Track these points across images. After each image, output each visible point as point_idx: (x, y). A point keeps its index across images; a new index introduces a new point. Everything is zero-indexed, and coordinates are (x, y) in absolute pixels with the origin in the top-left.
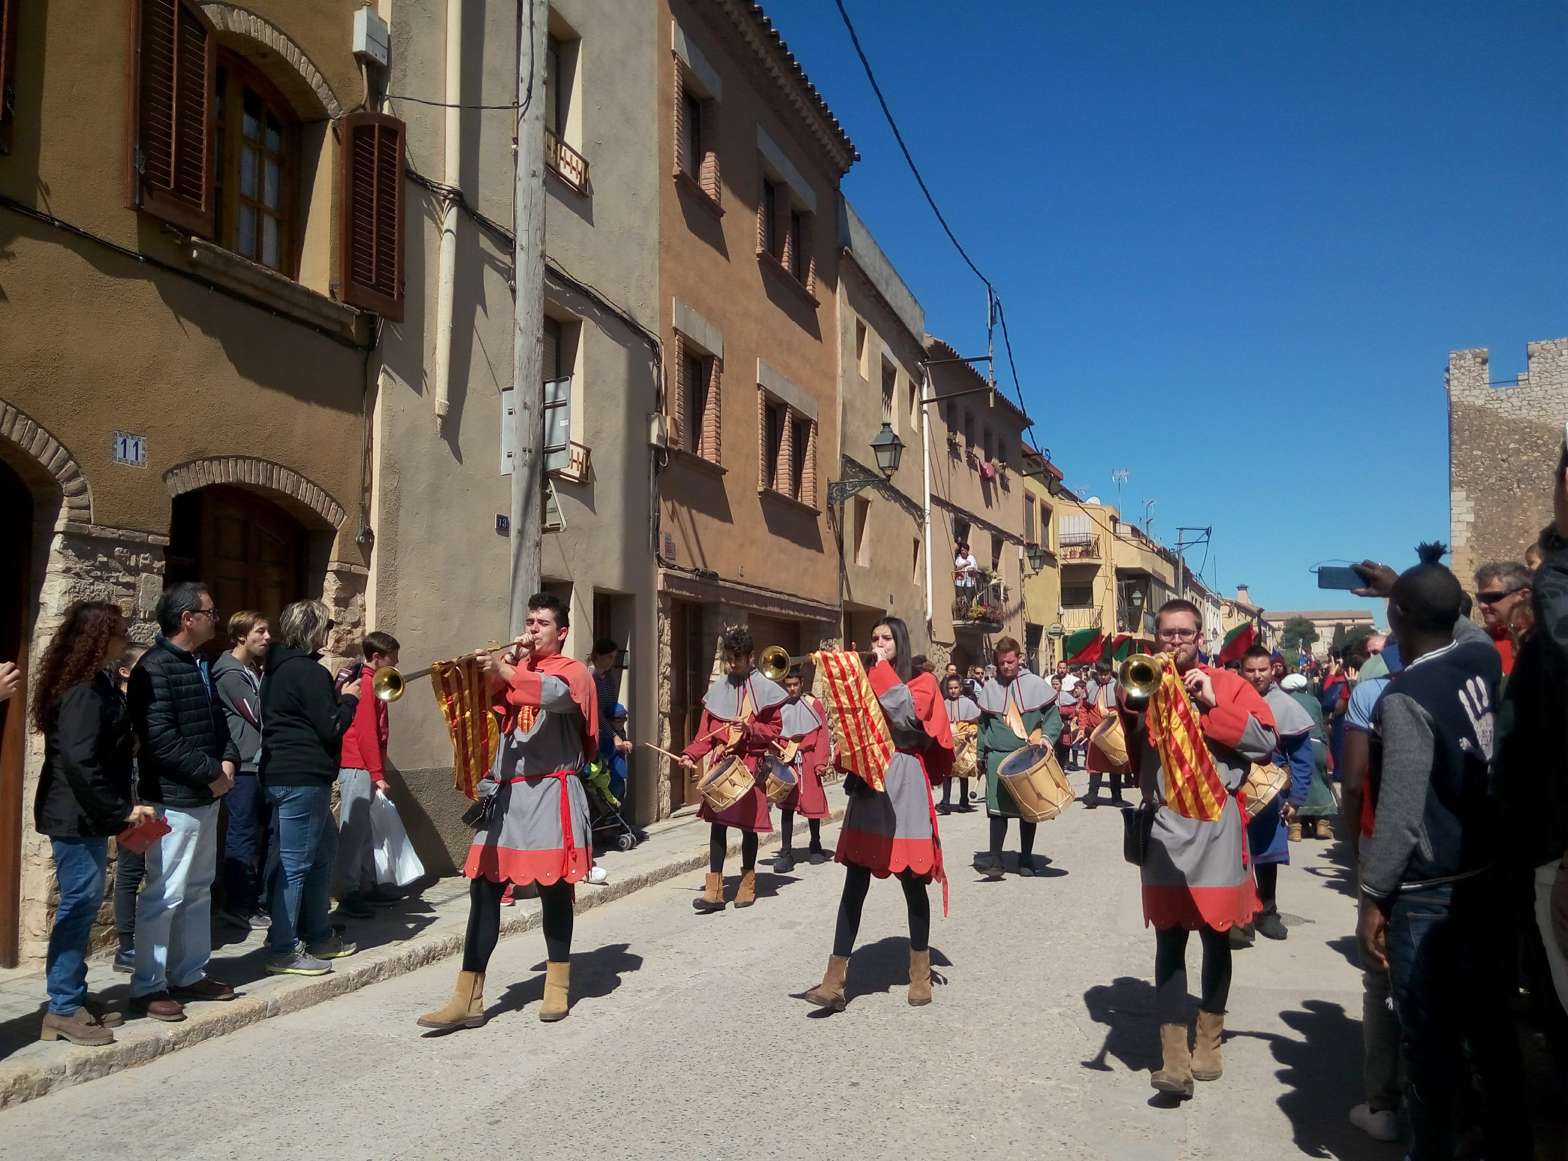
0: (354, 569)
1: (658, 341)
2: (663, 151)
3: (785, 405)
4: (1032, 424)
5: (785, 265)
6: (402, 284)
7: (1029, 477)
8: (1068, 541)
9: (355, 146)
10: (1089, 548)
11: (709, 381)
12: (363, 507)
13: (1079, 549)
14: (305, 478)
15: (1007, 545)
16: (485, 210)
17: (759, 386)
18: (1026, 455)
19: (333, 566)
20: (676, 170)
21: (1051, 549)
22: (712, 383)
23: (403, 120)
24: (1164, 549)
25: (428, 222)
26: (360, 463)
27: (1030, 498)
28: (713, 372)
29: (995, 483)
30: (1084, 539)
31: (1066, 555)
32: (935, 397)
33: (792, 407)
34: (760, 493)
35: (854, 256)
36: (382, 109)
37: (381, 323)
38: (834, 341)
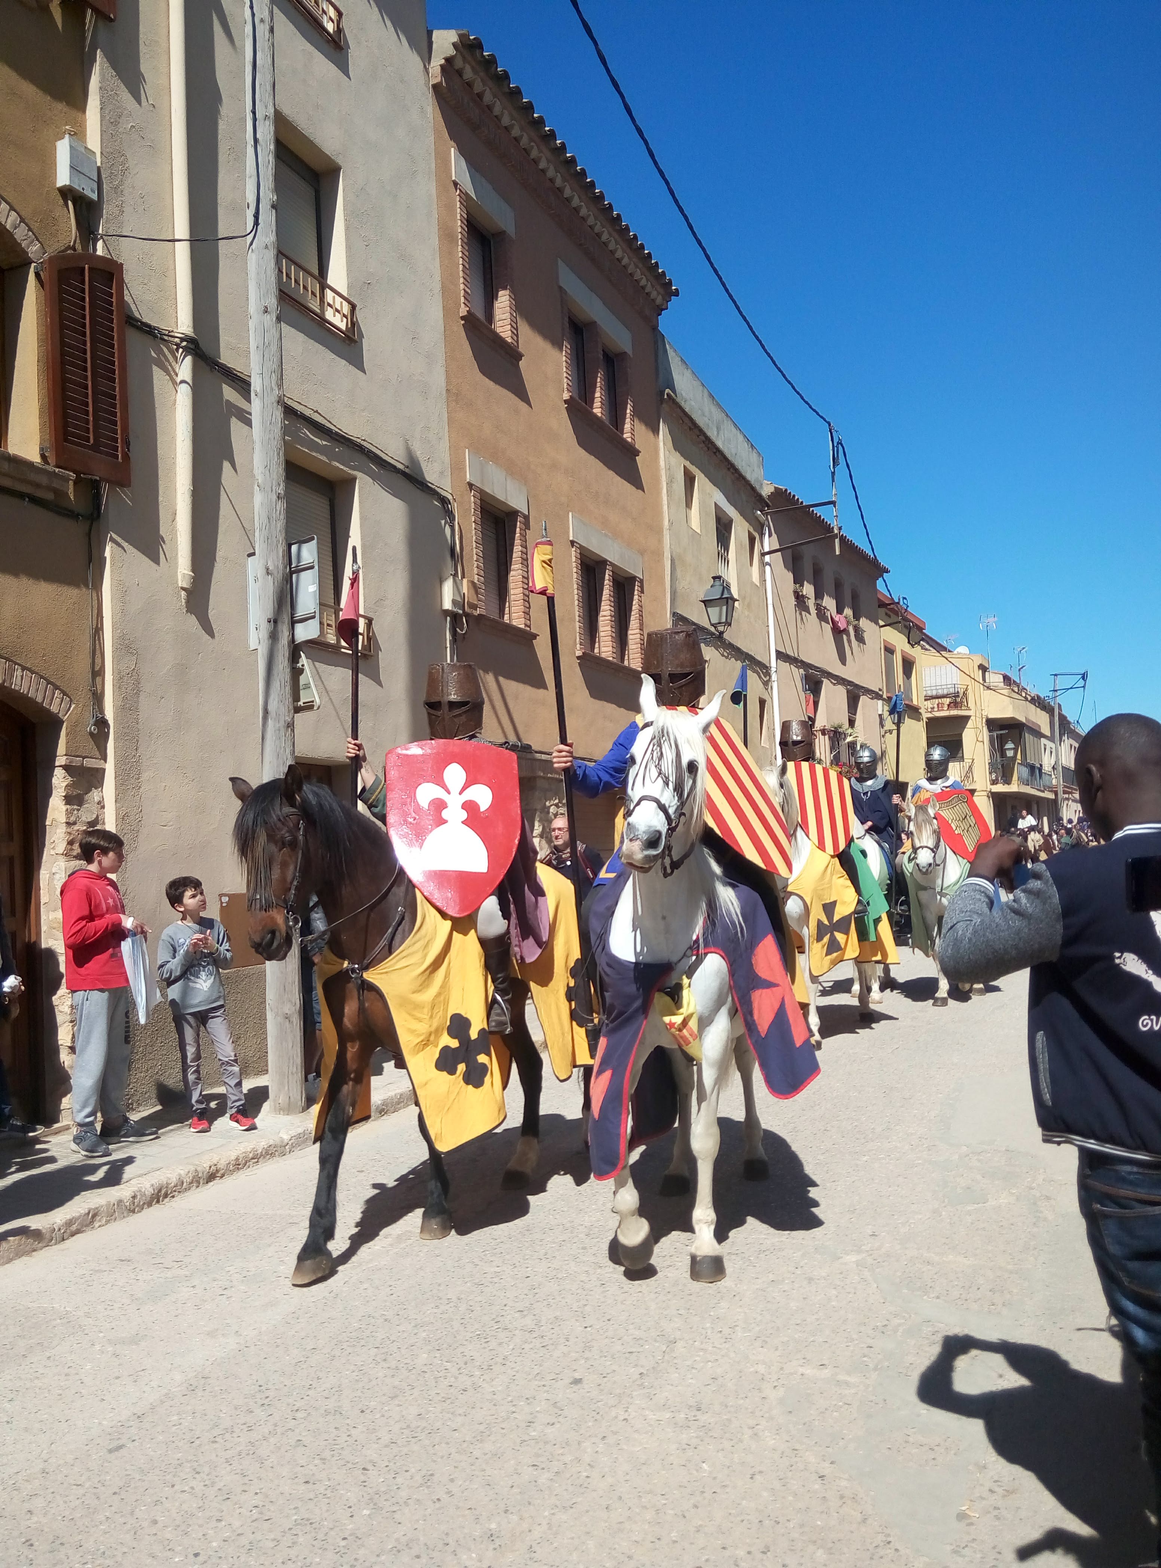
0: (89, 763)
1: (450, 497)
2: (447, 292)
3: (603, 563)
4: (887, 571)
5: (597, 411)
6: (127, 443)
7: (888, 627)
8: (934, 693)
9: (61, 291)
10: (957, 699)
11: (514, 539)
12: (95, 694)
13: (947, 701)
14: (19, 665)
15: (864, 700)
16: (226, 358)
17: (572, 543)
18: (882, 605)
19: (61, 760)
20: (463, 311)
21: (915, 702)
22: (517, 542)
23: (120, 261)
24: (1038, 697)
25: (157, 373)
26: (88, 645)
27: (889, 650)
28: (518, 530)
29: (848, 635)
30: (952, 690)
31: (933, 708)
32: (778, 547)
33: (612, 564)
34: (578, 658)
35: (678, 400)
36: (95, 249)
37: (105, 488)
38: (659, 493)
